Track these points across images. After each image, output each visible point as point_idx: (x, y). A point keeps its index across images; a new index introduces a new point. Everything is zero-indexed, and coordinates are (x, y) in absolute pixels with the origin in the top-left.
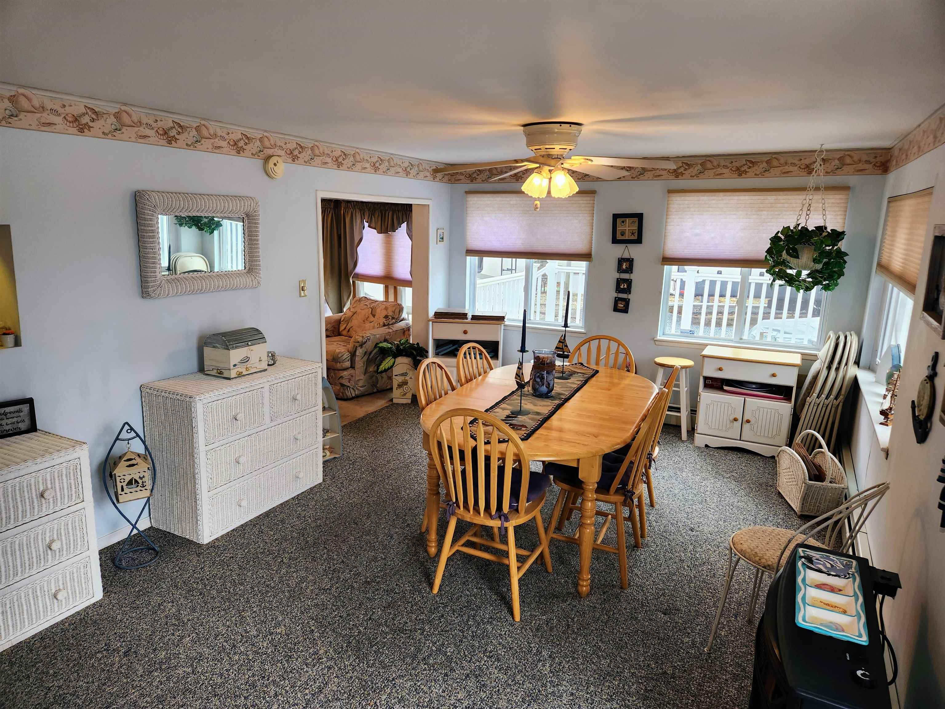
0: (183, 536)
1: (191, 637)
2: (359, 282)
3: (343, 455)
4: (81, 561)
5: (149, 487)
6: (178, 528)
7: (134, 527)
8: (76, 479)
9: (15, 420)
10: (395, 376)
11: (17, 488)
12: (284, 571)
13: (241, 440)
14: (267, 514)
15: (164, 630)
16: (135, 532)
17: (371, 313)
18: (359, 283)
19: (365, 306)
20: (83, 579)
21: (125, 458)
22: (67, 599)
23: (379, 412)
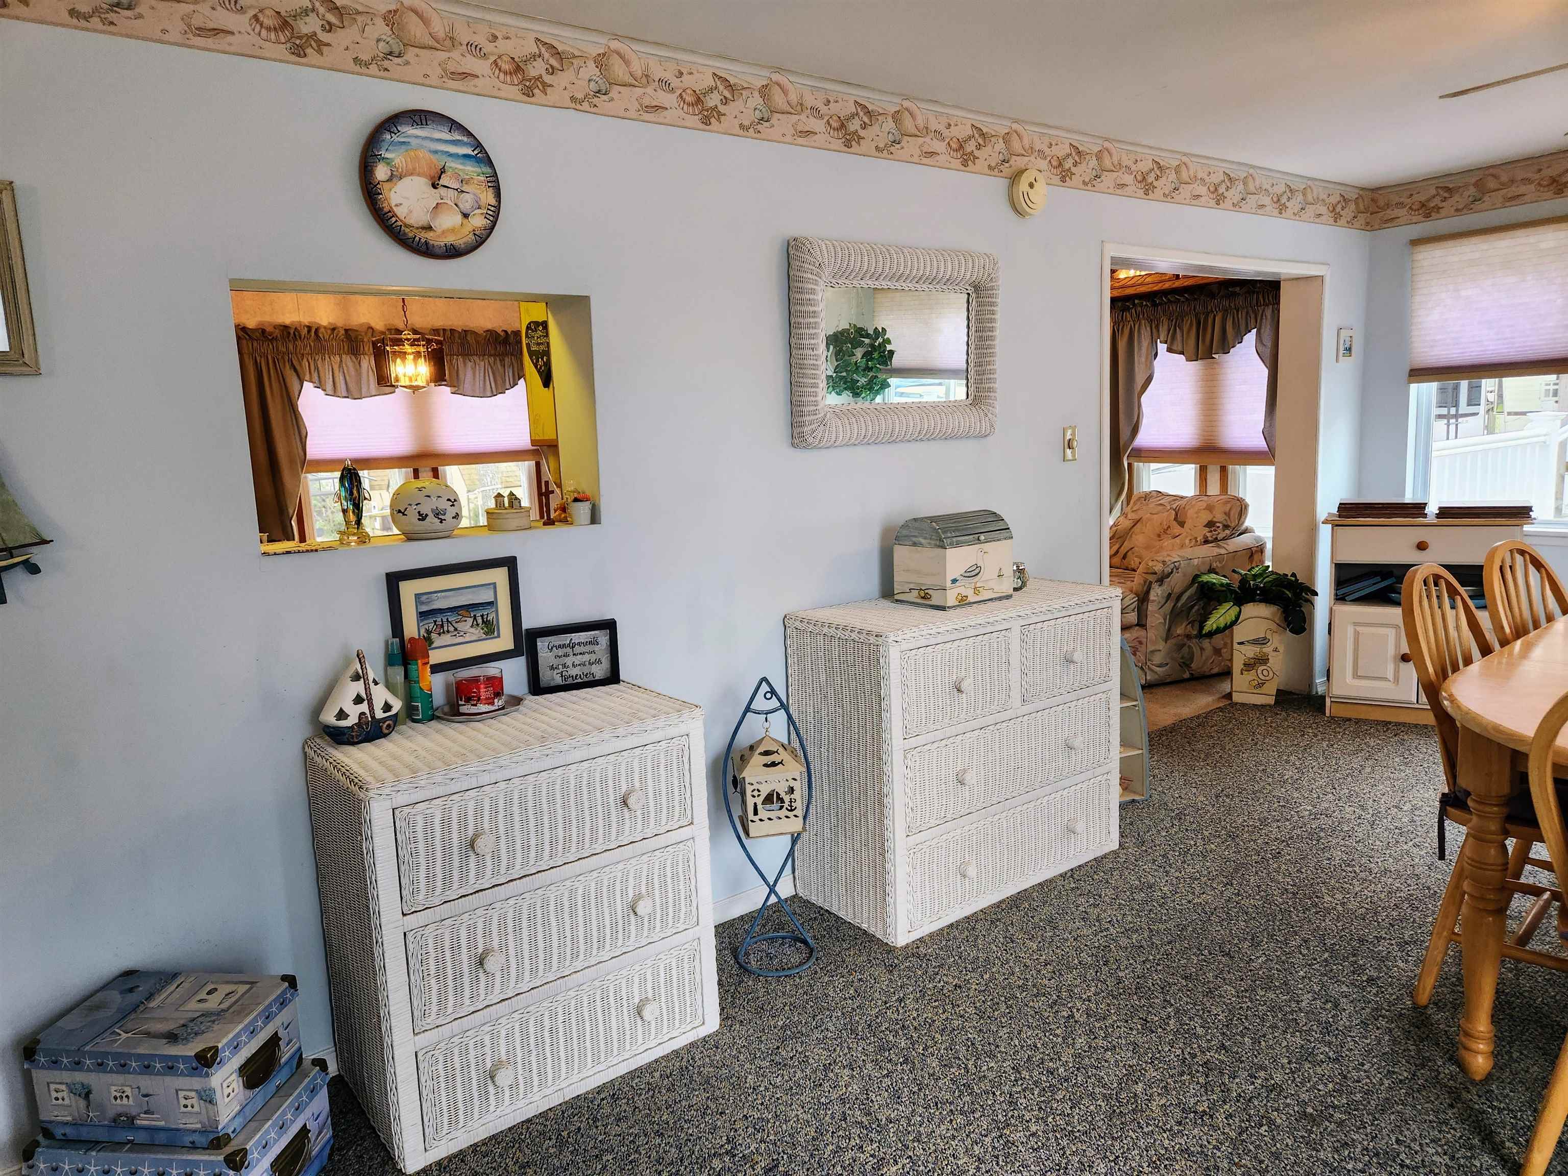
0: (856, 922)
1: (900, 1165)
2: (1141, 464)
3: (1151, 796)
4: (685, 947)
5: (799, 812)
6: (847, 906)
7: (772, 890)
8: (681, 777)
9: (586, 658)
10: (1239, 643)
11: (585, 783)
12: (1081, 1042)
13: (967, 735)
14: (1015, 902)
15: (841, 1133)
16: (773, 899)
17: (1175, 519)
18: (1138, 465)
19: (1161, 508)
20: (687, 982)
21: (761, 749)
22: (659, 1019)
23: (1205, 717)
